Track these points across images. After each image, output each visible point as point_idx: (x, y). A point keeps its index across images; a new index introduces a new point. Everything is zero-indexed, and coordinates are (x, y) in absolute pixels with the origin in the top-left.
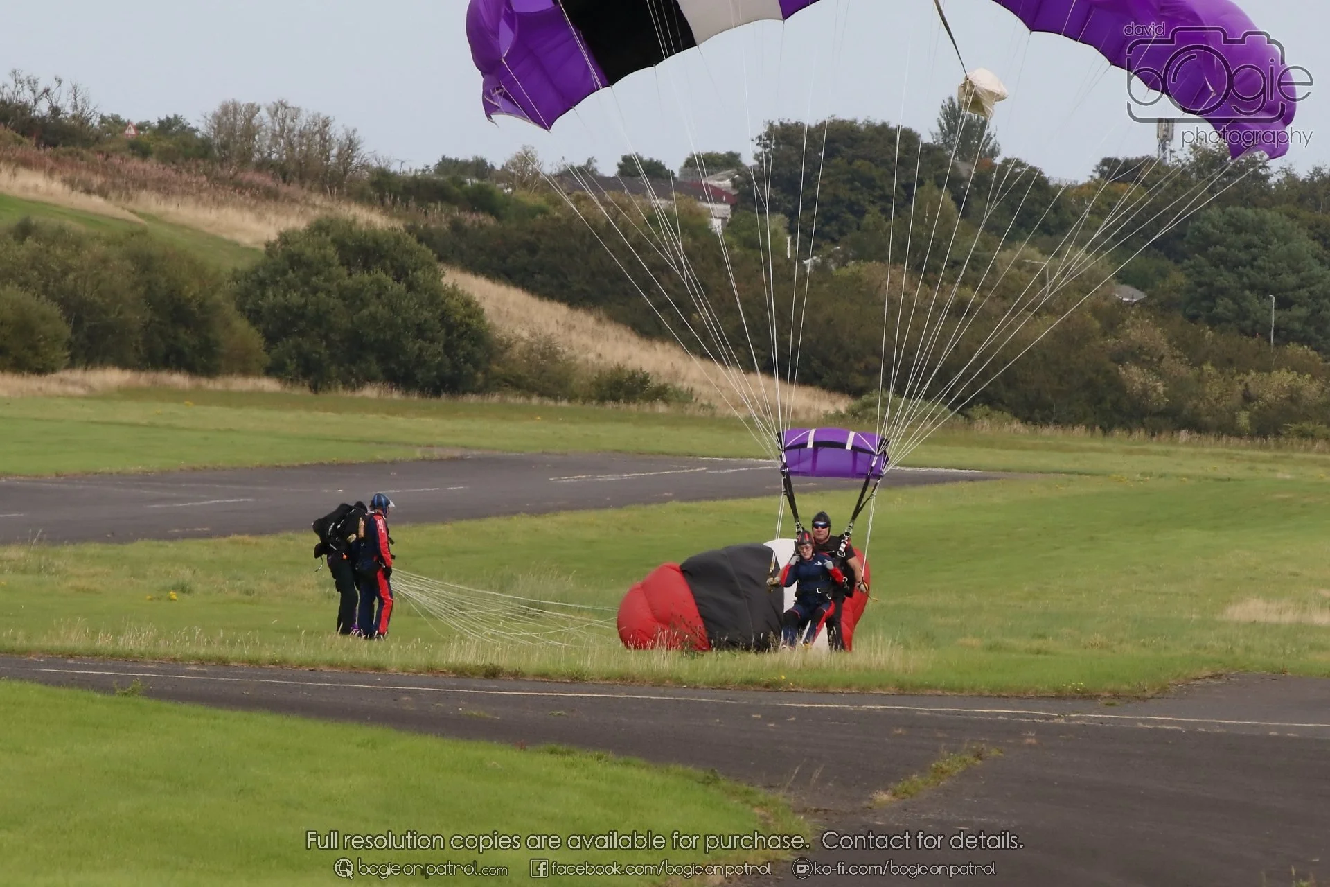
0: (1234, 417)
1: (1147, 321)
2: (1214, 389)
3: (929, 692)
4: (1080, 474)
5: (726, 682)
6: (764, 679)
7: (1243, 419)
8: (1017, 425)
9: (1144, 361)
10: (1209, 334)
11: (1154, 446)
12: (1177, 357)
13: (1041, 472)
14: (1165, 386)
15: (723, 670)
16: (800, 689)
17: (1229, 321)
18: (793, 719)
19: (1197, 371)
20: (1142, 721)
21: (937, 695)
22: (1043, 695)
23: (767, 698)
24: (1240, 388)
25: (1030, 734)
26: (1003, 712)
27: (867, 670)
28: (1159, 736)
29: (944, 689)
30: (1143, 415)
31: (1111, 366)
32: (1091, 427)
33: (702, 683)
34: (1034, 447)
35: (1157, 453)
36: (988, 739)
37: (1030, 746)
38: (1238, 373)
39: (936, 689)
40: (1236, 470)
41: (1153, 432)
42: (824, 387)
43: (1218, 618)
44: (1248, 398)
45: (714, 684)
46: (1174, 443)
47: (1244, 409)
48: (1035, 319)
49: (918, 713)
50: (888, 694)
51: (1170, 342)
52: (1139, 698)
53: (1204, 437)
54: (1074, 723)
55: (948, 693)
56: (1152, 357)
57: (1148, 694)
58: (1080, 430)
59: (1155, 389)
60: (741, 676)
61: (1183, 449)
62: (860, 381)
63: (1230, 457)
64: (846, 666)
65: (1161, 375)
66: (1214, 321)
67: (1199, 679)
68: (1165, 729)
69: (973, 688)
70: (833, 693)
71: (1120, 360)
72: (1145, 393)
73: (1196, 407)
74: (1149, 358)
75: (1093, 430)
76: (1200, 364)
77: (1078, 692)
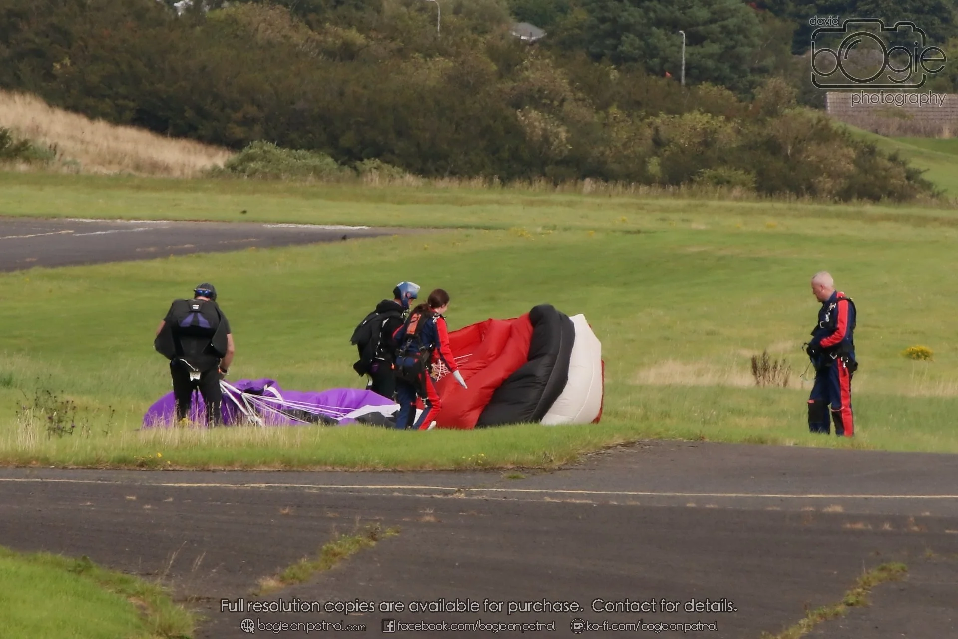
0: (644, 163)
1: (547, 61)
2: (620, 134)
3: (318, 469)
4: (477, 228)
5: (98, 461)
6: (140, 457)
7: (654, 166)
8: (409, 178)
9: (545, 104)
10: (614, 75)
11: (557, 196)
12: (580, 100)
13: (436, 227)
14: (568, 132)
15: (94, 448)
16: (178, 468)
17: (635, 60)
18: (171, 500)
19: (602, 113)
20: (547, 494)
21: (326, 471)
22: (441, 468)
23: (143, 478)
24: (648, 132)
25: (428, 511)
26: (397, 488)
27: (250, 445)
28: (567, 510)
29: (333, 464)
30: (544, 163)
31: (509, 111)
32: (489, 178)
33: (71, 462)
34: (429, 201)
35: (561, 204)
36: (382, 518)
37: (429, 522)
38: (647, 116)
39: (326, 464)
40: (647, 222)
41: (556, 181)
42: (200, 139)
43: (630, 382)
44: (658, 143)
45: (84, 464)
46: (580, 193)
47: (655, 154)
48: (426, 61)
49: (307, 490)
50: (274, 471)
51: (571, 83)
52: (545, 470)
53: (611, 186)
54: (475, 497)
55: (338, 469)
56: (552, 101)
57: (556, 464)
58: (478, 182)
59: (557, 135)
60: (114, 454)
61: (589, 200)
62: (239, 132)
63: (641, 208)
64: (227, 442)
65: (563, 120)
66: (619, 60)
67: (609, 448)
68: (574, 504)
69: (366, 463)
70: (214, 471)
71: (518, 105)
72: (546, 138)
73: (603, 154)
74: (549, 102)
75: (491, 181)
76: (604, 106)
77: (479, 465)
